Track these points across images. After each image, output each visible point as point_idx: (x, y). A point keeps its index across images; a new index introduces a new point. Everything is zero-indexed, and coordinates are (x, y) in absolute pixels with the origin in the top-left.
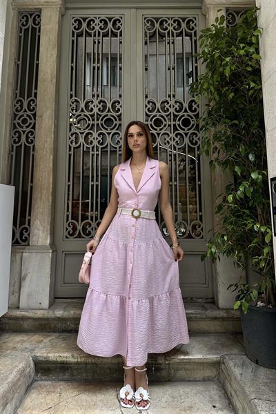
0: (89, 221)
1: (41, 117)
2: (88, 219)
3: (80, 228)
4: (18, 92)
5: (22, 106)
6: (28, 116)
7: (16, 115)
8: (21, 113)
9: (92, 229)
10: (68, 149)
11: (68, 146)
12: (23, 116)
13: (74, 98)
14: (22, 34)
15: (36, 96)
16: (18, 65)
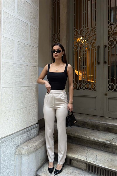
0: (82, 83)
1: (61, 40)
2: (81, 82)
3: (78, 86)
4: (53, 31)
5: (55, 37)
6: (57, 40)
7: (53, 41)
8: (55, 40)
9: (83, 86)
10: (73, 52)
11: (73, 51)
12: (55, 41)
13: (75, 30)
14: (54, 7)
15: (59, 32)
16: (53, 20)
